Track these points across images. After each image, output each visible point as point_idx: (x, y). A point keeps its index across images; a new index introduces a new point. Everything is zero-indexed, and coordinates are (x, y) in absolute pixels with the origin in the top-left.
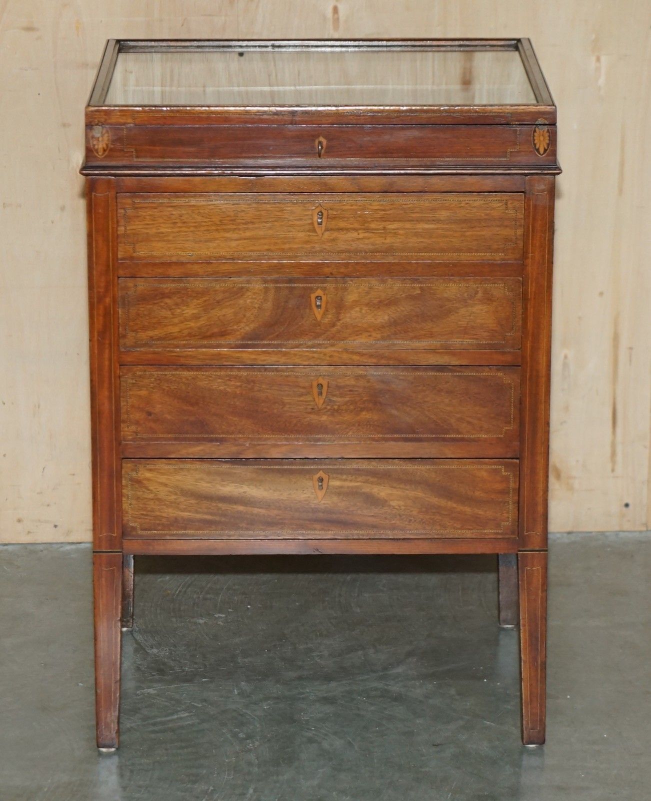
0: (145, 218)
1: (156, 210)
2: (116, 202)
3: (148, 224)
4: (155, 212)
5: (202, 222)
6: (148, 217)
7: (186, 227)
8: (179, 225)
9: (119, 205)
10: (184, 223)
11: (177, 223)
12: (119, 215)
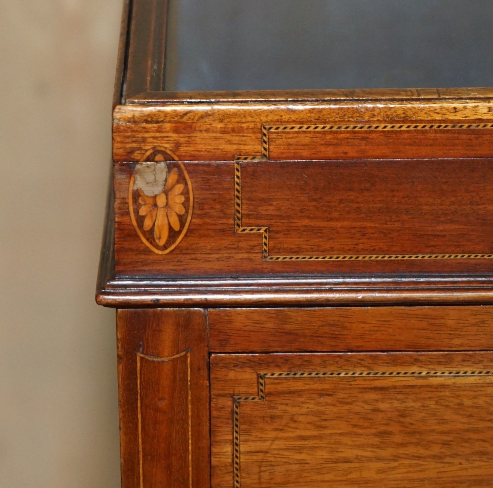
0: (295, 421)
1: (329, 400)
2: (209, 379)
3: (303, 438)
4: (327, 404)
5: (468, 430)
6: (301, 418)
7: (417, 444)
8: (398, 439)
9: (215, 385)
10: (412, 433)
11: (390, 433)
12: (214, 413)
